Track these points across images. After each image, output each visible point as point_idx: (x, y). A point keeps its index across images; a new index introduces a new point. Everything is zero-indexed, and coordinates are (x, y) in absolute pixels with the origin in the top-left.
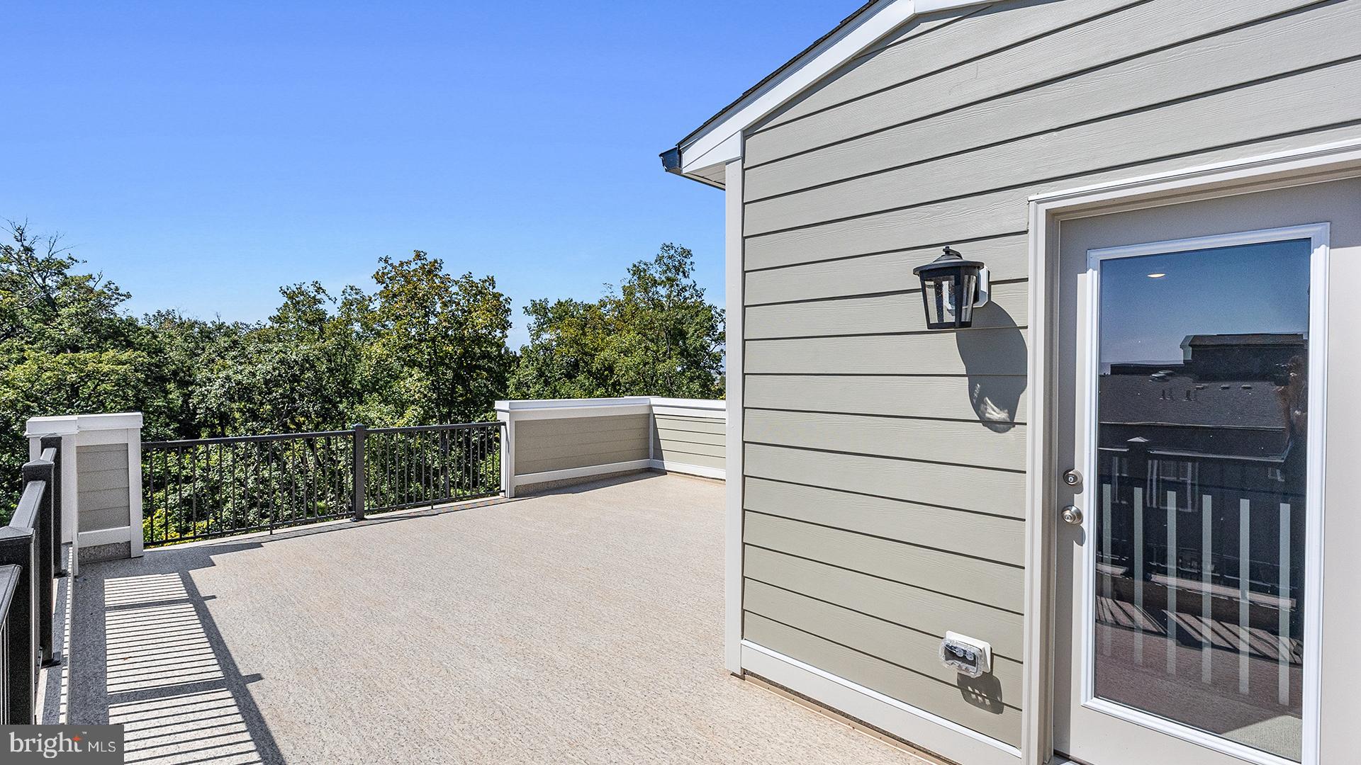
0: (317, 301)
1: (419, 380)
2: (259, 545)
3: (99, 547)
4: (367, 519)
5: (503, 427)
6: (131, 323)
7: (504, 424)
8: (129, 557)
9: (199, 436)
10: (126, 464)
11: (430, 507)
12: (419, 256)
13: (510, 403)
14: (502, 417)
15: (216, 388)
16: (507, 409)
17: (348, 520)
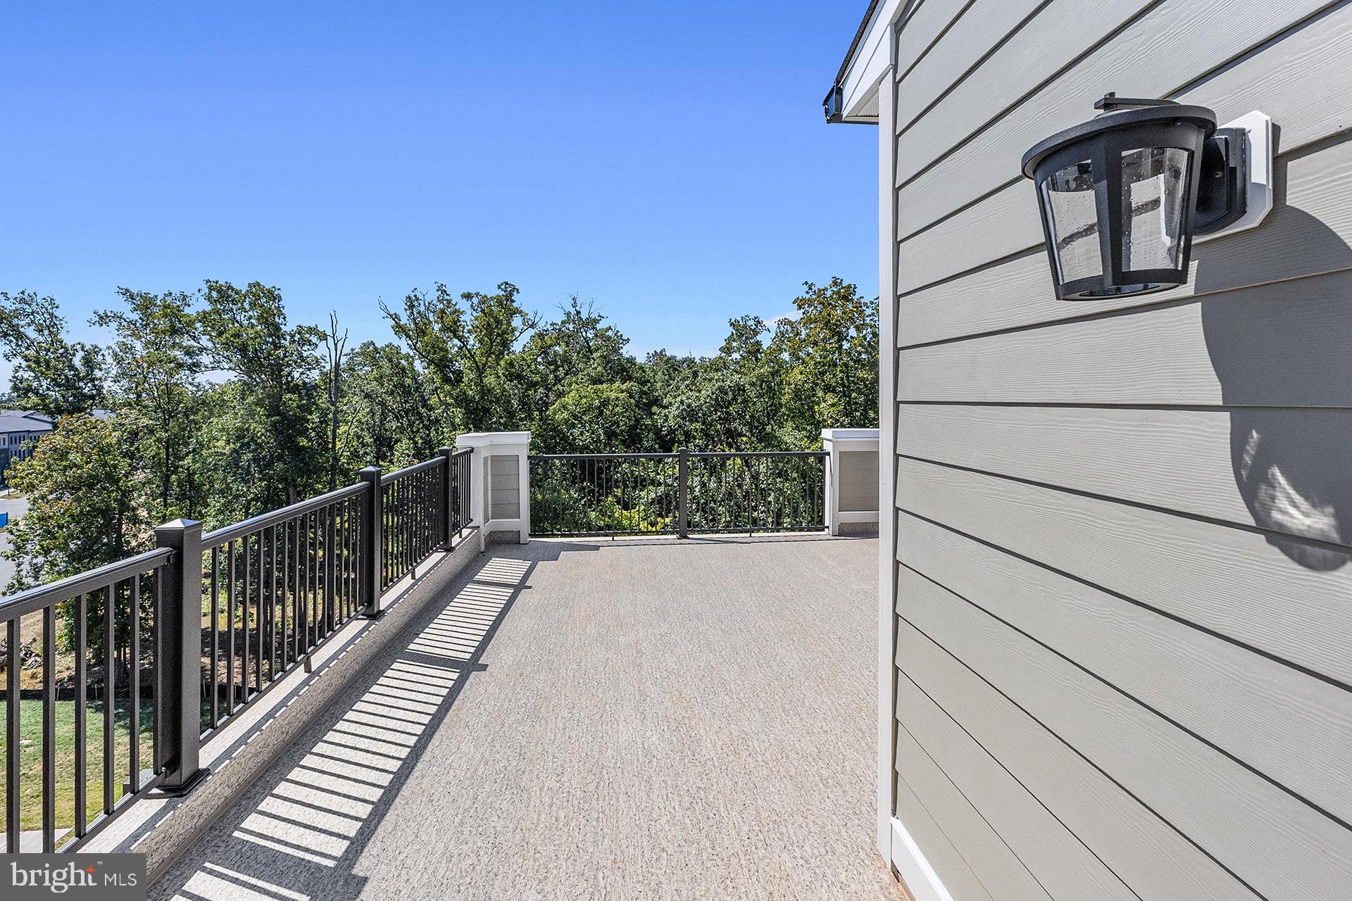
0: (756, 333)
1: (833, 405)
2: (597, 548)
3: (503, 532)
4: (689, 538)
5: (827, 457)
6: (631, 361)
7: (828, 454)
8: (519, 543)
9: (671, 451)
10: (516, 471)
11: (748, 535)
12: (835, 283)
13: (833, 431)
14: (828, 447)
15: (673, 411)
16: (831, 438)
17: (674, 537)
